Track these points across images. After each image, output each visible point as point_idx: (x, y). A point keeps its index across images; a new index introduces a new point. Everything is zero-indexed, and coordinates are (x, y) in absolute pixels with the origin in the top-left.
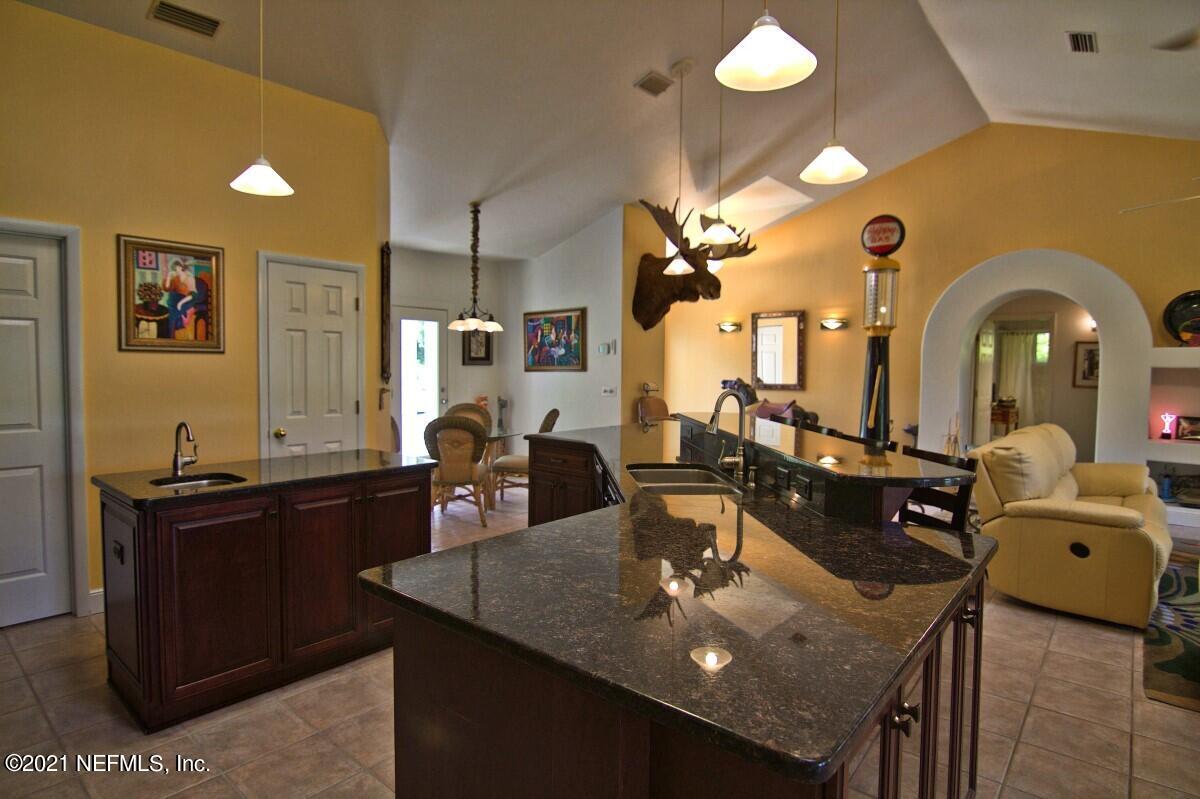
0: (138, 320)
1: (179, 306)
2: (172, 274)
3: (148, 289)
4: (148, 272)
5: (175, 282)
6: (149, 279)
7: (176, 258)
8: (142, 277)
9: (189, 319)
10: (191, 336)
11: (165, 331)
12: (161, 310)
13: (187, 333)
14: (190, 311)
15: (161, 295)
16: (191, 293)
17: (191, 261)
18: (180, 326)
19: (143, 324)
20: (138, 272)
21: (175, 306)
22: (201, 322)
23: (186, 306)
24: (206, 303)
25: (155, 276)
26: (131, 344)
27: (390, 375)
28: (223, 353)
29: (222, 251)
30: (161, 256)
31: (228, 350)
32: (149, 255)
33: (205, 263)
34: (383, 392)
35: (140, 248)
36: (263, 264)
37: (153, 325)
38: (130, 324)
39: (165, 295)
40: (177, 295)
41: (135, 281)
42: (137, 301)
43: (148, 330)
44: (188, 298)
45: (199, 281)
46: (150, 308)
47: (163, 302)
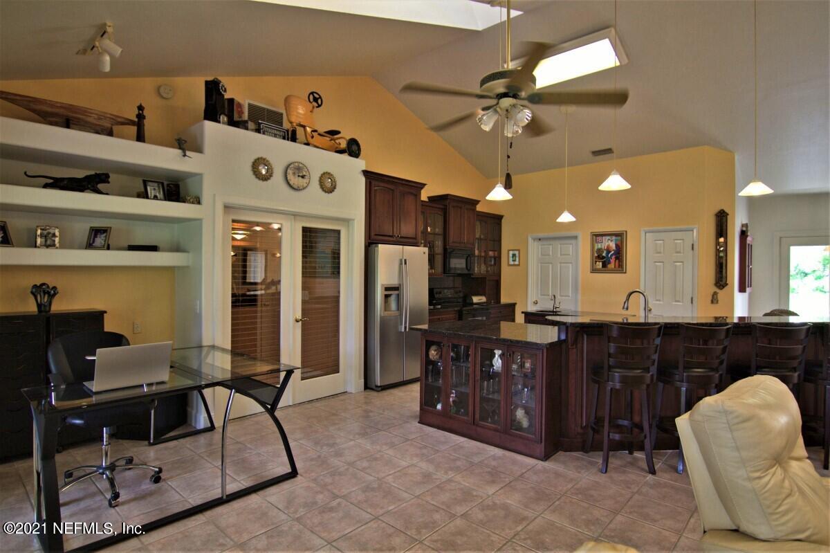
0: (596, 261)
1: (610, 255)
2: (607, 244)
3: (599, 250)
4: (599, 244)
5: (608, 247)
6: (600, 247)
7: (608, 238)
8: (598, 246)
9: (613, 260)
10: (613, 267)
11: (604, 265)
12: (603, 257)
13: (611, 266)
14: (613, 257)
15: (603, 252)
16: (614, 250)
17: (614, 238)
18: (609, 263)
19: (597, 263)
21: (608, 256)
22: (617, 261)
23: (612, 255)
24: (619, 253)
25: (602, 245)
26: (594, 270)
27: (727, 284)
28: (625, 273)
29: (626, 232)
30: (604, 238)
31: (627, 271)
32: (599, 238)
33: (619, 238)
34: (715, 294)
35: (597, 236)
36: (643, 234)
37: (601, 263)
38: (593, 263)
39: (605, 252)
40: (608, 251)
41: (596, 248)
42: (596, 255)
43: (599, 265)
44: (613, 252)
45: (617, 245)
46: (600, 257)
47: (604, 254)
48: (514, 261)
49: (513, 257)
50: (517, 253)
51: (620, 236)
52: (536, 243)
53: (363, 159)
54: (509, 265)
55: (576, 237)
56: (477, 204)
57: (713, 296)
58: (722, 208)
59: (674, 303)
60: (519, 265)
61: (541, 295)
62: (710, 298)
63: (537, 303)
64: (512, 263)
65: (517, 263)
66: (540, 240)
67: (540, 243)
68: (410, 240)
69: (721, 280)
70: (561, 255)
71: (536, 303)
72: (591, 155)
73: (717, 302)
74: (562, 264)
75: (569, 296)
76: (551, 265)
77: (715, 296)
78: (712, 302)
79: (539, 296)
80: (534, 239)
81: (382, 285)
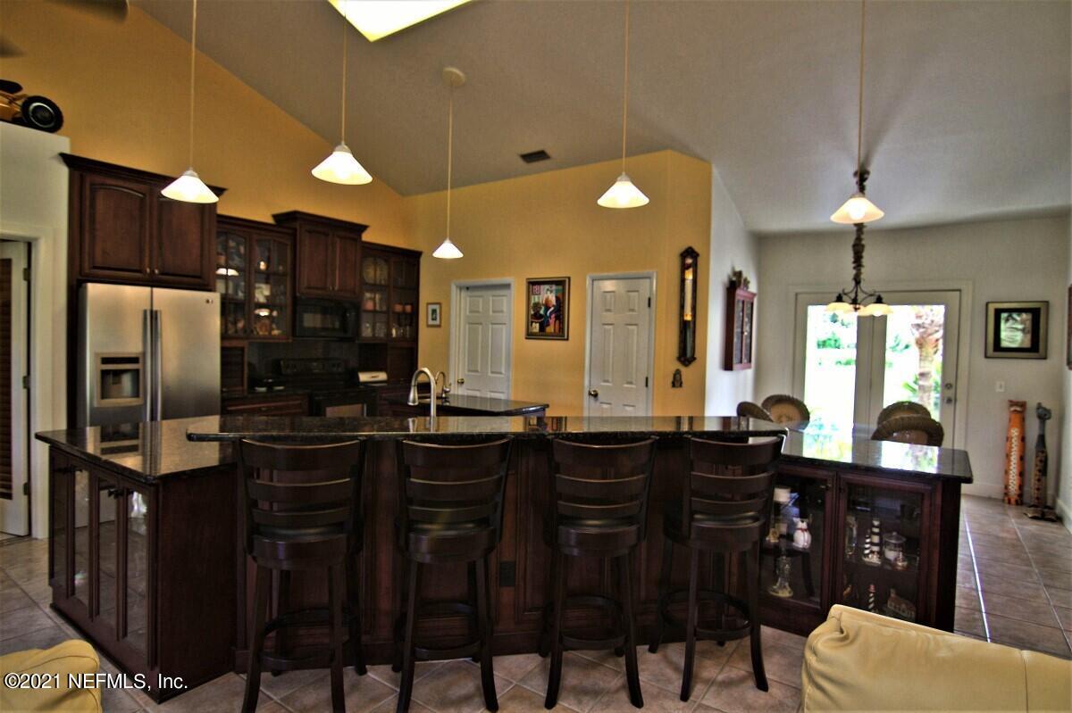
0: (532, 322)
1: (548, 313)
2: (546, 296)
3: (537, 306)
4: (536, 297)
5: (547, 300)
6: (537, 300)
7: (547, 287)
8: (535, 299)
9: (552, 321)
10: (553, 331)
11: (542, 328)
12: (541, 316)
13: (550, 329)
14: (553, 316)
15: (541, 308)
16: (553, 306)
17: (554, 287)
18: (548, 325)
19: (534, 324)
20: (532, 297)
21: (546, 314)
22: (557, 322)
23: (551, 313)
24: (560, 310)
25: (539, 298)
26: (530, 335)
27: (695, 359)
28: (567, 339)
29: (569, 278)
30: (542, 287)
31: (570, 338)
32: (536, 287)
33: (560, 287)
34: (678, 373)
35: (533, 284)
36: (588, 282)
37: (538, 325)
38: (529, 325)
39: (543, 308)
40: (547, 308)
41: (532, 302)
42: (532, 312)
43: (536, 327)
44: (552, 309)
45: (557, 298)
46: (537, 316)
47: (542, 312)
48: (434, 319)
49: (433, 314)
50: (437, 307)
51: (561, 284)
52: (464, 293)
53: (67, 135)
54: (429, 326)
55: (507, 286)
56: (363, 231)
57: (675, 375)
58: (690, 245)
59: (626, 386)
60: (439, 326)
61: (469, 371)
62: (670, 379)
63: (463, 383)
64: (431, 322)
65: (437, 322)
66: (468, 288)
67: (469, 293)
68: (185, 279)
69: (687, 353)
70: (494, 312)
71: (461, 383)
72: (521, 162)
73: (681, 386)
74: (495, 326)
75: (501, 373)
76: (480, 327)
77: (678, 376)
78: (674, 385)
79: (467, 373)
80: (461, 288)
81: (96, 354)
